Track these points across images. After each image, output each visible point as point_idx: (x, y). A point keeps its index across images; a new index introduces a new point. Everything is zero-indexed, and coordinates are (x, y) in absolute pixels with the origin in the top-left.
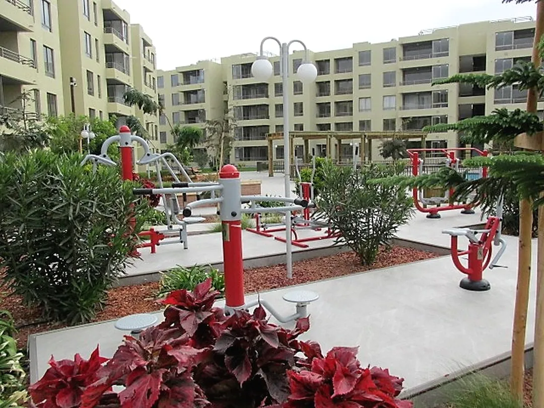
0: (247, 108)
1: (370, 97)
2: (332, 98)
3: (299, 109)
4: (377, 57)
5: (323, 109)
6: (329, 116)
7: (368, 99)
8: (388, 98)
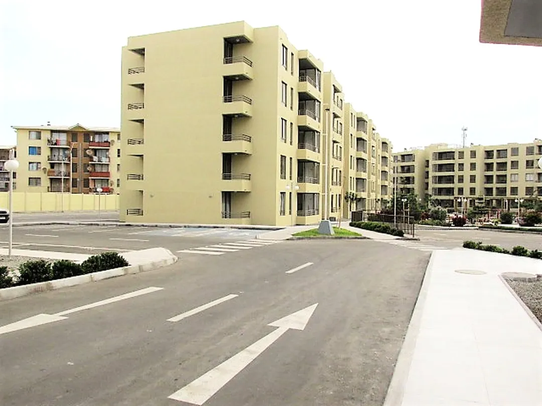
0: (440, 177)
1: (518, 174)
2: (495, 173)
3: (473, 179)
4: (522, 152)
5: (489, 179)
6: (492, 183)
7: (516, 175)
8: (529, 175)
